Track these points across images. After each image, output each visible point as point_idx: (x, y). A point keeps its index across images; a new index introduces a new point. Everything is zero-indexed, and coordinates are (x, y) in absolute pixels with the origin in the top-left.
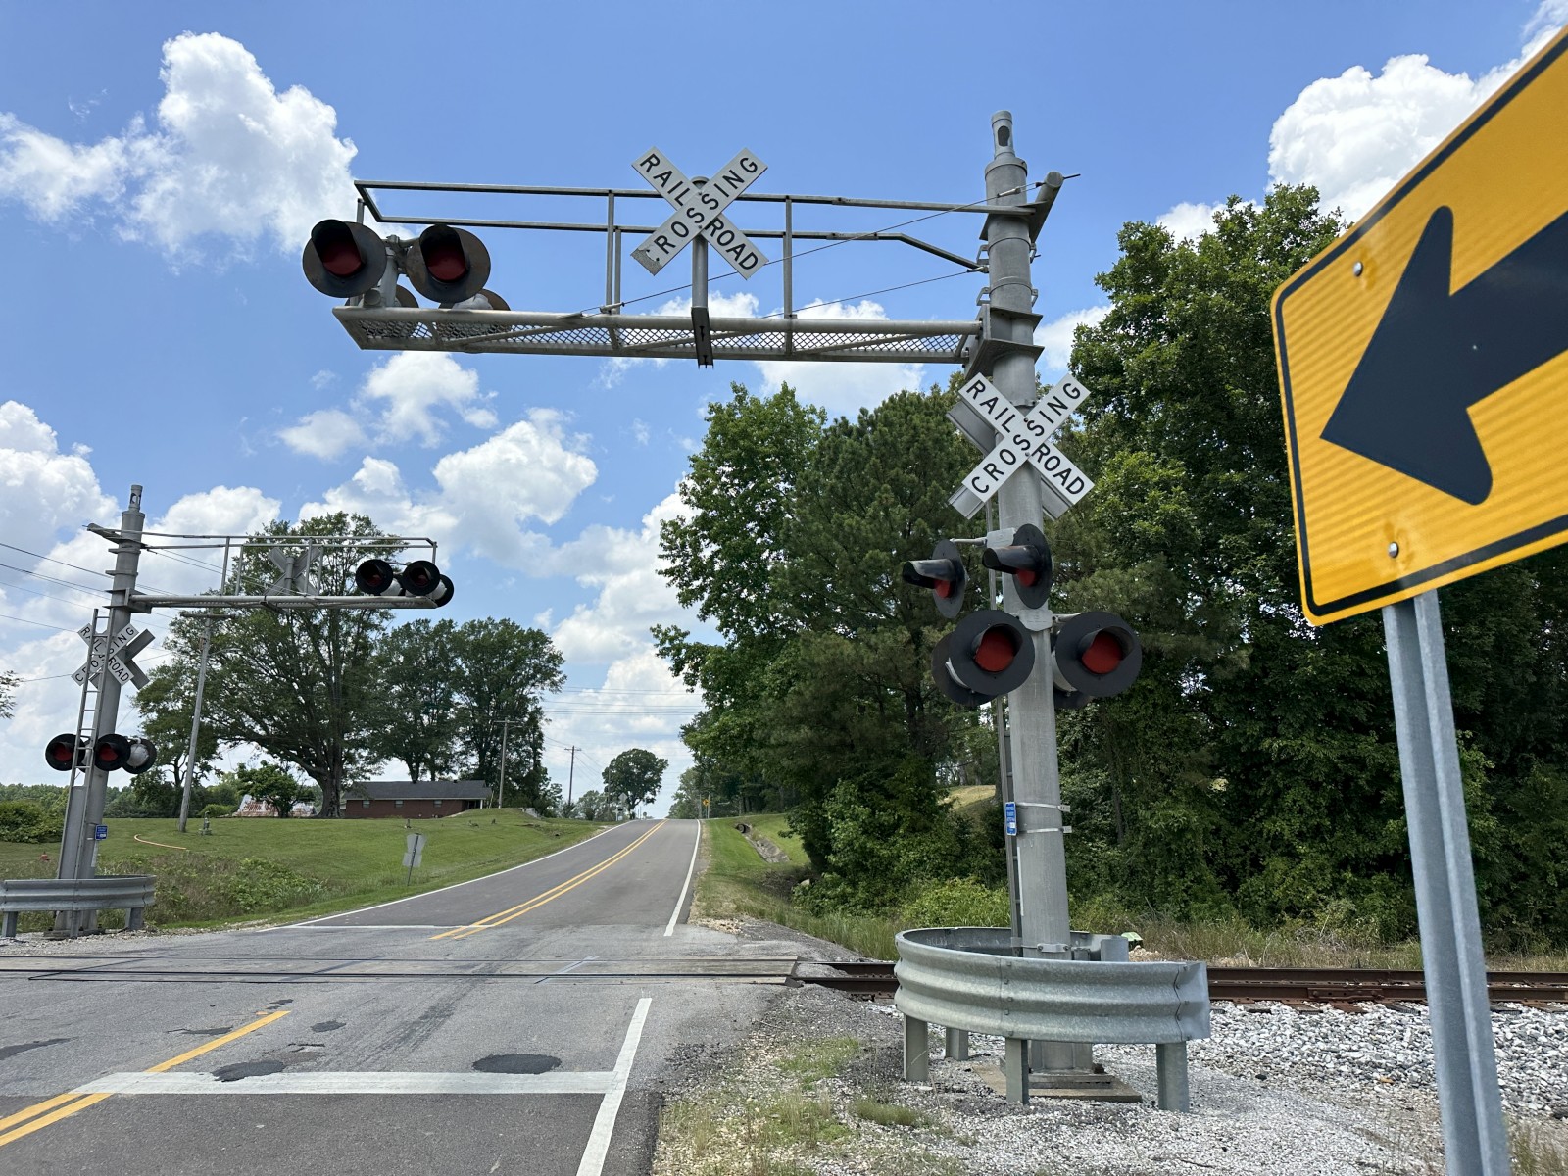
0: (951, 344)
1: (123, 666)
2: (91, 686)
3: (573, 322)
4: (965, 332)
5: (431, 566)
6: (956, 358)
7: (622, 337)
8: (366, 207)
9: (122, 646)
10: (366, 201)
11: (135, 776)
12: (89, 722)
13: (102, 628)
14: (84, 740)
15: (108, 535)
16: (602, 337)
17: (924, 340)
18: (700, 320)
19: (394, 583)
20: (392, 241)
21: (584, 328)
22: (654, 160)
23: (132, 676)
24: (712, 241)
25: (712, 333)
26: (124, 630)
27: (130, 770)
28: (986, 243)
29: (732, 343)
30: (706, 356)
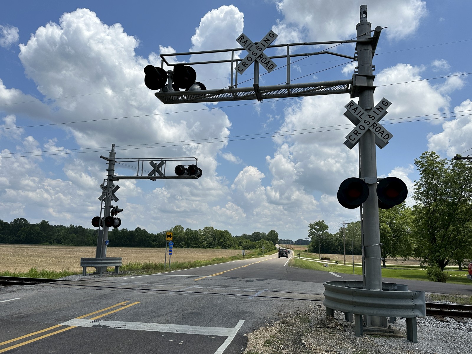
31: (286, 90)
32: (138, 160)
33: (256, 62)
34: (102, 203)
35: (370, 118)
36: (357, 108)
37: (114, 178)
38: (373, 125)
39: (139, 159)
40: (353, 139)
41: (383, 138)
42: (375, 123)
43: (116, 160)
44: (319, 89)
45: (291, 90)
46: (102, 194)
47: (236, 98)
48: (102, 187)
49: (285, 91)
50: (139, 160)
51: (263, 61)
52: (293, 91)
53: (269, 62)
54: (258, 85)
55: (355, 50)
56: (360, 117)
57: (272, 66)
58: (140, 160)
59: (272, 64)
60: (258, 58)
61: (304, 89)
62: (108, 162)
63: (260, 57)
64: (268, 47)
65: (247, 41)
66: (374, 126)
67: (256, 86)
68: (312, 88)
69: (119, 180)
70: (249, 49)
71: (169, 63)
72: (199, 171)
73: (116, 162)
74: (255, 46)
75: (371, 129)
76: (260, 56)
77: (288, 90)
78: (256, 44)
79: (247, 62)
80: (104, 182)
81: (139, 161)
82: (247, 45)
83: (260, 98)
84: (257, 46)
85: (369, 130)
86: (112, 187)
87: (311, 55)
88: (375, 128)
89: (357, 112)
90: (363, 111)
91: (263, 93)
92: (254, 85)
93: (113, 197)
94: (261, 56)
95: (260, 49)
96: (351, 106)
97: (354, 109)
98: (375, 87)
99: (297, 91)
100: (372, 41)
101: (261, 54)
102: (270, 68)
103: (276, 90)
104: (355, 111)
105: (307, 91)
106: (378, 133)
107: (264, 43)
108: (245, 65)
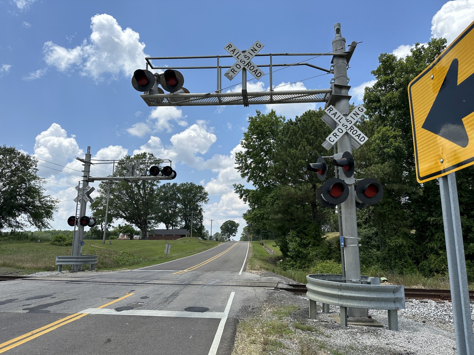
0: (322, 96)
1: (87, 197)
2: (79, 203)
3: (208, 96)
4: (326, 92)
5: (170, 168)
6: (324, 100)
7: (222, 99)
8: (149, 65)
9: (86, 191)
10: (148, 63)
11: (91, 228)
12: (78, 213)
13: (81, 186)
14: (77, 218)
15: (82, 160)
16: (216, 100)
17: (313, 95)
18: (245, 93)
19: (160, 172)
20: (156, 74)
21: (211, 97)
22: (230, 46)
23: (89, 200)
24: (248, 69)
25: (248, 97)
26: (87, 187)
27: (90, 226)
28: (333, 64)
29: (254, 99)
30: (246, 104)
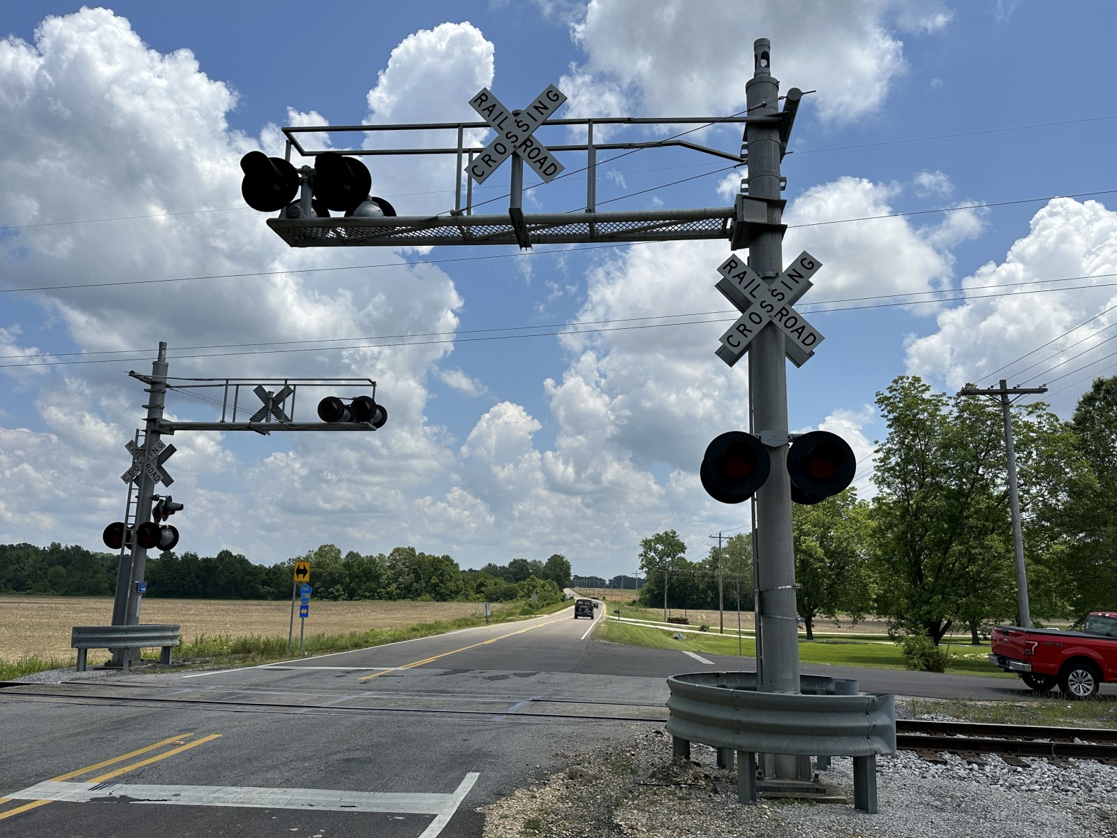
31: (585, 226)
32: (224, 382)
33: (516, 156)
34: (131, 489)
35: (774, 296)
36: (745, 273)
37: (162, 426)
38: (780, 312)
39: (227, 380)
40: (737, 344)
41: (803, 342)
42: (784, 308)
43: (168, 382)
44: (660, 226)
45: (597, 226)
46: (130, 465)
47: (467, 240)
48: (132, 448)
49: (584, 228)
50: (227, 382)
51: (532, 155)
52: (602, 228)
53: (546, 158)
54: (519, 210)
55: (744, 140)
56: (751, 293)
57: (553, 167)
58: (230, 382)
59: (553, 164)
60: (520, 147)
61: (627, 225)
62: (149, 387)
63: (524, 146)
64: (543, 124)
65: (494, 106)
66: (783, 315)
67: (515, 213)
68: (646, 224)
69: (176, 432)
70: (499, 125)
71: (306, 150)
72: (378, 411)
73: (168, 386)
74: (514, 118)
75: (776, 321)
76: (524, 143)
77: (591, 226)
78: (516, 114)
79: (495, 156)
80: (137, 436)
81: (227, 385)
82: (494, 115)
83: (525, 242)
84: (519, 119)
85: (770, 323)
86: (158, 449)
87: (642, 146)
88: (785, 319)
89: (745, 282)
90: (758, 280)
91: (533, 229)
92: (511, 211)
93: (159, 473)
94: (528, 143)
95: (525, 127)
96: (732, 267)
97: (738, 276)
98: (785, 227)
99: (612, 228)
100: (780, 121)
101: (528, 139)
102: (547, 172)
103: (564, 224)
104: (742, 279)
105: (634, 230)
106: (792, 332)
107: (535, 113)
108: (490, 162)
